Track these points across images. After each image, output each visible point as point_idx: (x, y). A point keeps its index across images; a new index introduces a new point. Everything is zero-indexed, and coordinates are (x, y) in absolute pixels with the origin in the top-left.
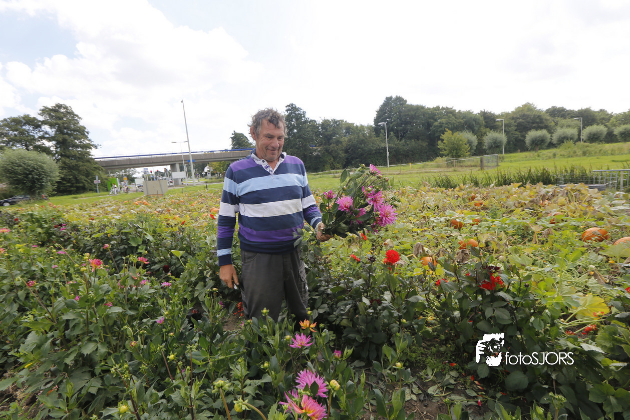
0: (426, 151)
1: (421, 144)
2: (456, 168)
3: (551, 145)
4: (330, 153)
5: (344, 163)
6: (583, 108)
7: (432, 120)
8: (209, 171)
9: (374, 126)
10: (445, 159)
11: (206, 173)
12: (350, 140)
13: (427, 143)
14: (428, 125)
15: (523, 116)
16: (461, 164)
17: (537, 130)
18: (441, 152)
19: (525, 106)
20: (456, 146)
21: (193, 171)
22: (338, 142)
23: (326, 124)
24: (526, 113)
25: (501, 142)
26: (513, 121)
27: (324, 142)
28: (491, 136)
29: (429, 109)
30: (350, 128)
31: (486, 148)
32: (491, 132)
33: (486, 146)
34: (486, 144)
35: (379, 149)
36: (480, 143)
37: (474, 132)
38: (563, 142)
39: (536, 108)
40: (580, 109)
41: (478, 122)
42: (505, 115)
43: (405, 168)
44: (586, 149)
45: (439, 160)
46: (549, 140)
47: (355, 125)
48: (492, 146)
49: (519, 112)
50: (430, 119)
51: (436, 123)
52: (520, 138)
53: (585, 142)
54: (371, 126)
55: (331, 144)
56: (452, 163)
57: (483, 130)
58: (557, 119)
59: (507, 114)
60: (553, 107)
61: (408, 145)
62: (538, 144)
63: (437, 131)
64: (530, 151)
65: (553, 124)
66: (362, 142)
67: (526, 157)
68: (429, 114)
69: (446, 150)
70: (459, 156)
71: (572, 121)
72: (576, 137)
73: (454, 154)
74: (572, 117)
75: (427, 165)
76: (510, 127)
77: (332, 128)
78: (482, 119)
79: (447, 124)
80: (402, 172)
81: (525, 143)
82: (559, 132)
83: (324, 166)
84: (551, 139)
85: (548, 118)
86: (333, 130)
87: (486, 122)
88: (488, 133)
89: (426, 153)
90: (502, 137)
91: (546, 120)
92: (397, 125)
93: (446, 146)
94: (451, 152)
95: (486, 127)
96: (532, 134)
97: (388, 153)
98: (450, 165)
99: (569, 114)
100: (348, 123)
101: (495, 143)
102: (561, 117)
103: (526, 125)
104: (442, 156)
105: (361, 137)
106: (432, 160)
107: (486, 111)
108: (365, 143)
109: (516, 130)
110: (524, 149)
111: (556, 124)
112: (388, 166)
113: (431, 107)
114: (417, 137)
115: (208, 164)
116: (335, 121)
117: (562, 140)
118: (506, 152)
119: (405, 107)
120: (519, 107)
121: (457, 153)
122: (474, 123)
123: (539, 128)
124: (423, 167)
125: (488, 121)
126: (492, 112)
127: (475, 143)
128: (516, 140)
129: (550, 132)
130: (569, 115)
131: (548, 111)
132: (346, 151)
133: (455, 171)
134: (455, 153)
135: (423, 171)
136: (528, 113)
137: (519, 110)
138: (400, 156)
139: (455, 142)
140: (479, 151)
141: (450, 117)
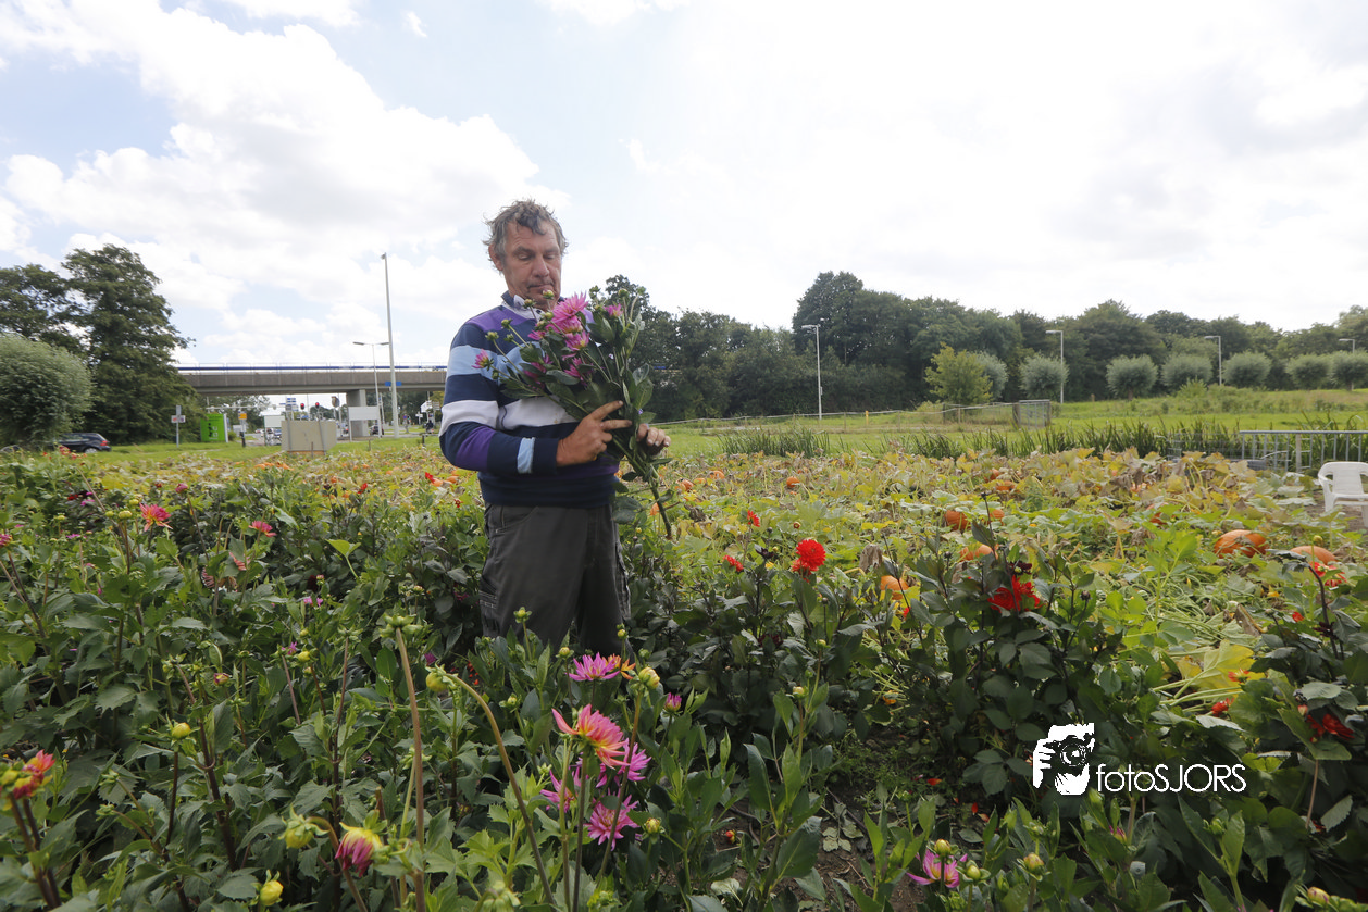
0: (901, 388)
1: (891, 374)
2: (963, 426)
3: (1159, 389)
4: (697, 384)
5: (727, 406)
6: (1223, 318)
7: (915, 326)
8: (431, 411)
9: (792, 331)
10: (939, 405)
11: (424, 414)
12: (740, 359)
13: (903, 374)
14: (906, 335)
15: (1101, 327)
16: (974, 418)
17: (1130, 358)
18: (931, 392)
19: (1105, 306)
20: (963, 379)
21: (396, 411)
22: (715, 362)
23: (690, 321)
24: (1108, 321)
25: (1056, 377)
26: (1082, 334)
27: (684, 359)
28: (1035, 364)
29: (908, 301)
30: (742, 334)
31: (1027, 388)
32: (1036, 355)
33: (1025, 384)
34: (1026, 380)
35: (802, 381)
36: (1014, 379)
37: (1001, 357)
38: (1184, 382)
39: (1127, 312)
40: (1216, 318)
41: (1010, 335)
42: (1066, 324)
43: (854, 421)
44: (1228, 398)
45: (927, 408)
46: (1154, 379)
47: (753, 329)
48: (1038, 385)
49: (1093, 317)
50: (910, 321)
51: (923, 333)
52: (1096, 371)
53: (1227, 384)
54: (786, 332)
55: (700, 365)
56: (954, 414)
57: (1019, 350)
58: (1170, 336)
59: (1069, 321)
60: (1162, 312)
61: (863, 374)
62: (1133, 386)
63: (925, 349)
64: (1116, 399)
65: (1162, 345)
66: (767, 363)
67: (1108, 410)
68: (908, 312)
69: (941, 387)
70: (969, 402)
71: (1202, 342)
72: (1210, 375)
73: (959, 396)
74: (1201, 334)
75: (903, 418)
76: (1076, 347)
77: (702, 332)
78: (1017, 327)
79: (944, 335)
80: (848, 430)
81: (1106, 382)
82: (1175, 362)
83: (682, 411)
84: (1159, 375)
85: (1153, 333)
86: (706, 335)
87: (1025, 336)
88: (1028, 359)
89: (901, 392)
90: (1059, 367)
91: (1149, 338)
92: (843, 332)
93: (943, 380)
94: (951, 391)
95: (1027, 345)
96: (1120, 365)
97: (820, 388)
98: (950, 417)
99: (1194, 328)
100: (738, 324)
101: (1045, 379)
102: (1179, 333)
103: (1108, 345)
104: (934, 399)
105: (766, 354)
106: (912, 408)
107: (1026, 312)
108: (772, 367)
109: (1087, 355)
110: (1104, 394)
111: (1169, 347)
112: (820, 414)
113: (913, 298)
114: (882, 359)
115: (431, 395)
116: (710, 318)
117: (1181, 379)
118: (1067, 399)
119: (859, 296)
120: (1093, 309)
121: (963, 395)
122: (1002, 335)
123: (1134, 352)
124: (894, 422)
125: (1030, 331)
126: (1039, 316)
127: (1004, 377)
128: (1087, 376)
129: (1157, 361)
130: (1195, 330)
131: (1151, 319)
132: (732, 382)
133: (960, 430)
134: (961, 393)
135: (894, 428)
136: (1112, 321)
137: (1093, 314)
138: (847, 398)
139: (961, 371)
140: (1011, 392)
141: (950, 322)
